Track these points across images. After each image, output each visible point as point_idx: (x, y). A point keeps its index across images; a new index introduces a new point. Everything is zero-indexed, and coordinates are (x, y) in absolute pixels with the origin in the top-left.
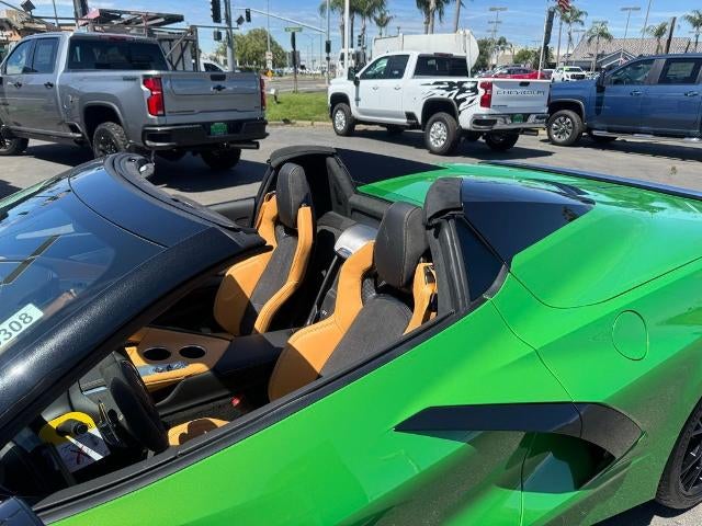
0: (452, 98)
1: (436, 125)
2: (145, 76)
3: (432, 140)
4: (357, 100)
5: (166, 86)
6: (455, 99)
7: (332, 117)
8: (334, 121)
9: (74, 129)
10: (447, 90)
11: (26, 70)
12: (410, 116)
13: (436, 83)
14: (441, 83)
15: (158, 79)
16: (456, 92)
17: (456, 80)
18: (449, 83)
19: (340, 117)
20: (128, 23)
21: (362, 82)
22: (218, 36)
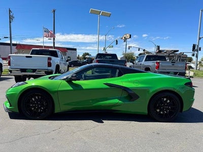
2: (156, 62)
11: (139, 62)
22: (193, 55)
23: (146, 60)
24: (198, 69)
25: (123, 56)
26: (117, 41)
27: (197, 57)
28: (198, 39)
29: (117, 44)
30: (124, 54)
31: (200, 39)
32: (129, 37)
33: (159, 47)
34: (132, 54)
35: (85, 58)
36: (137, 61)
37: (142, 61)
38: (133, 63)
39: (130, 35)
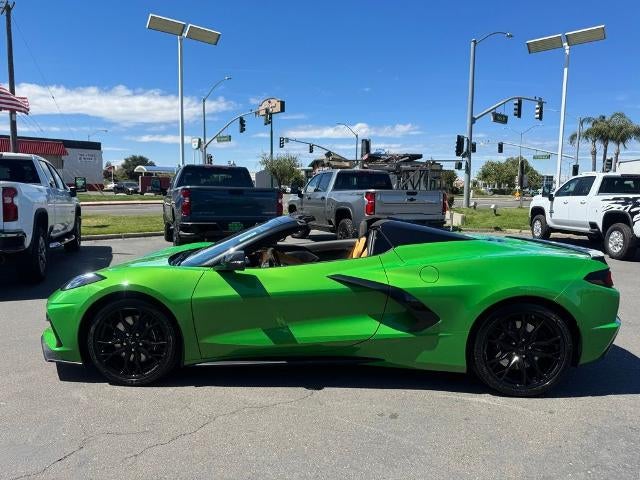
0: (627, 211)
1: (615, 234)
2: (367, 193)
3: (610, 245)
4: (551, 212)
5: (378, 198)
6: (629, 211)
7: (532, 225)
8: (532, 230)
9: (330, 223)
10: (623, 204)
11: (316, 190)
12: (593, 225)
13: (614, 199)
14: (619, 199)
15: (373, 194)
16: (630, 206)
17: (631, 196)
18: (626, 199)
19: (538, 225)
20: (387, 161)
21: (556, 199)
22: (459, 166)
23: (337, 187)
24: (472, 204)
25: (263, 168)
26: (242, 122)
27: (468, 171)
28: (469, 121)
29: (242, 130)
30: (266, 162)
31: (473, 120)
32: (278, 108)
33: (367, 144)
34: (292, 162)
35: (134, 176)
36: (311, 189)
37: (325, 190)
38: (301, 196)
39: (283, 104)
